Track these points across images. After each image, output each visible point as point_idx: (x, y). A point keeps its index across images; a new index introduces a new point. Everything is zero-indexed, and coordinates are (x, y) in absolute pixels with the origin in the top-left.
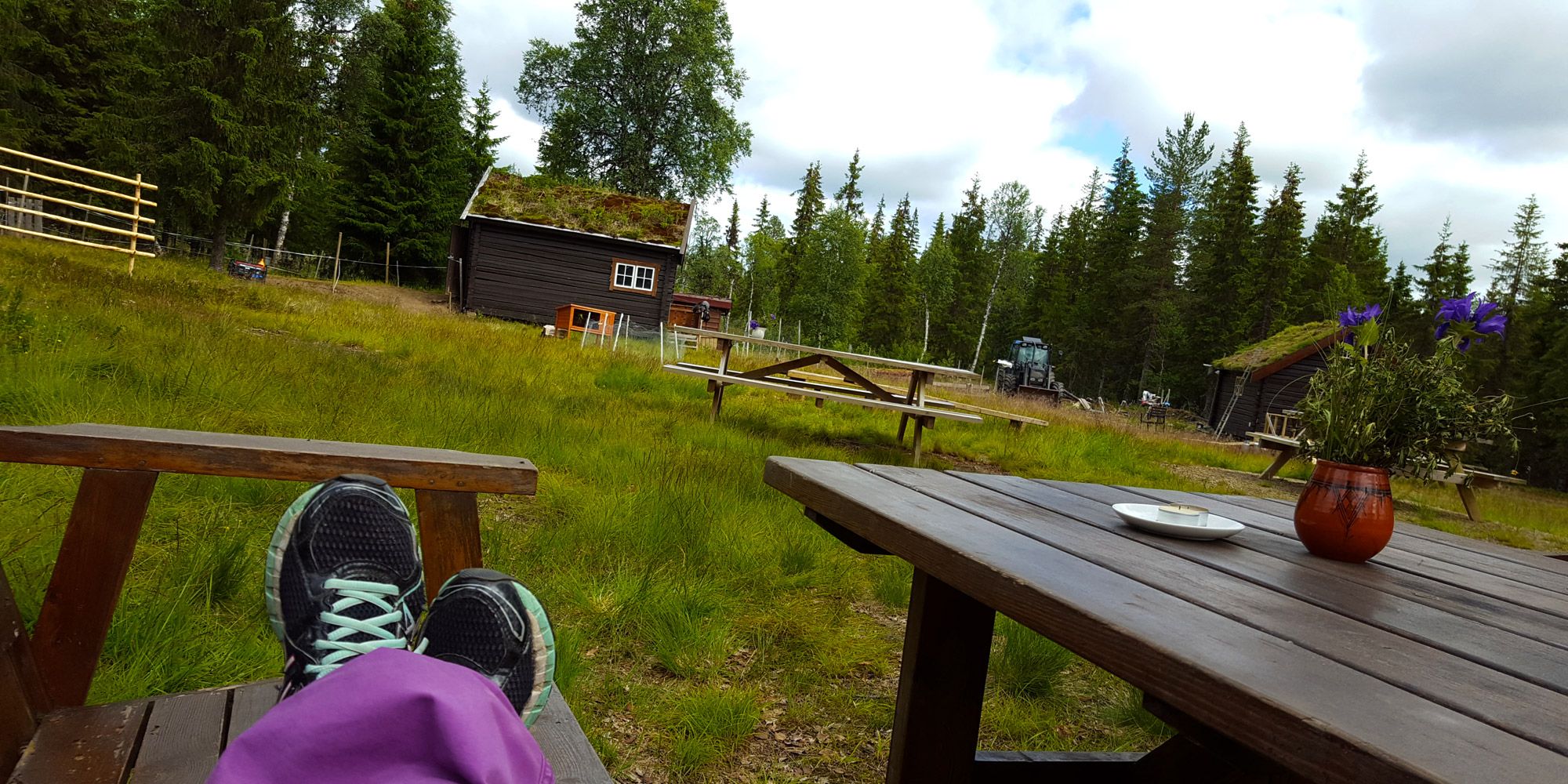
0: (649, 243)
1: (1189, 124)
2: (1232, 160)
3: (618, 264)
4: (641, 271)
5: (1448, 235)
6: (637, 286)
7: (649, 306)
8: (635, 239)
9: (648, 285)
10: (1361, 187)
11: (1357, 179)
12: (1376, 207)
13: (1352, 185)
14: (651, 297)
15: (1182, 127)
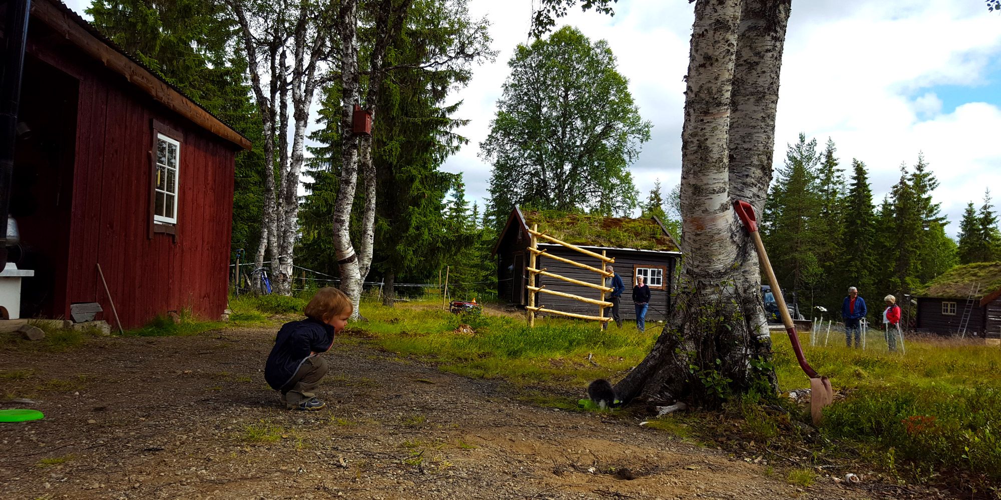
0: (661, 252)
1: (802, 139)
2: (825, 160)
3: (637, 269)
4: (653, 273)
5: (989, 199)
6: (651, 283)
7: (660, 297)
8: (651, 250)
9: (658, 283)
10: (923, 172)
11: (920, 168)
12: (936, 184)
13: (918, 172)
14: (662, 290)
15: (798, 141)
